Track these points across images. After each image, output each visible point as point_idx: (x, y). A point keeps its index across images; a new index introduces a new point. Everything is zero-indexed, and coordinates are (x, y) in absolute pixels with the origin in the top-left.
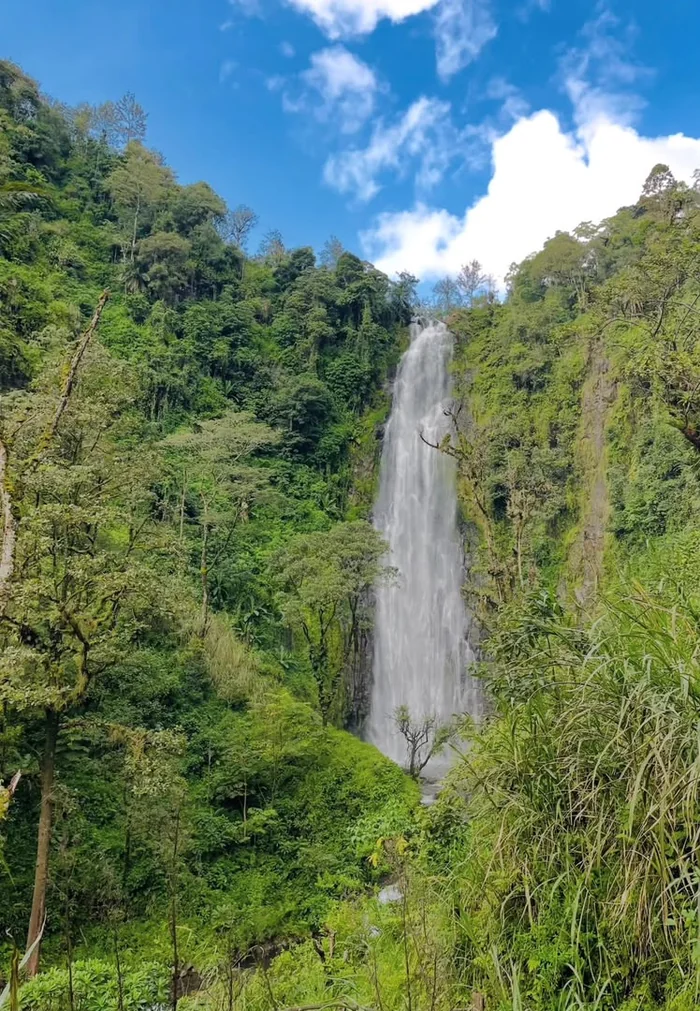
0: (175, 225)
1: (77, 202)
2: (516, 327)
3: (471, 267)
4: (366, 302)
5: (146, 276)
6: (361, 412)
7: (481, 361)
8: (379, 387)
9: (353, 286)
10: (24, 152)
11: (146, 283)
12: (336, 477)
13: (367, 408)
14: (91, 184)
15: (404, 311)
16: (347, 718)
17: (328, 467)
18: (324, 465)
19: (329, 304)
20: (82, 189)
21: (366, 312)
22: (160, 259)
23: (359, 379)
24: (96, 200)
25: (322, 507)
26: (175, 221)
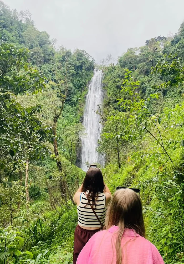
0: (39, 45)
1: (15, 38)
2: (118, 74)
3: (109, 56)
4: (84, 66)
5: (32, 58)
6: (82, 92)
7: (110, 80)
8: (86, 86)
9: (81, 61)
10: (3, 25)
11: (32, 60)
12: (75, 107)
13: (83, 91)
14: (18, 33)
15: (93, 67)
16: (76, 161)
17: (74, 105)
18: (73, 104)
19: (75, 66)
20: (16, 34)
21: (84, 68)
22: (35, 54)
23: (81, 84)
24: (20, 37)
25: (72, 114)
26: (39, 44)
